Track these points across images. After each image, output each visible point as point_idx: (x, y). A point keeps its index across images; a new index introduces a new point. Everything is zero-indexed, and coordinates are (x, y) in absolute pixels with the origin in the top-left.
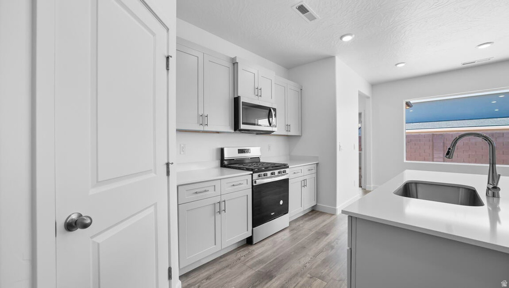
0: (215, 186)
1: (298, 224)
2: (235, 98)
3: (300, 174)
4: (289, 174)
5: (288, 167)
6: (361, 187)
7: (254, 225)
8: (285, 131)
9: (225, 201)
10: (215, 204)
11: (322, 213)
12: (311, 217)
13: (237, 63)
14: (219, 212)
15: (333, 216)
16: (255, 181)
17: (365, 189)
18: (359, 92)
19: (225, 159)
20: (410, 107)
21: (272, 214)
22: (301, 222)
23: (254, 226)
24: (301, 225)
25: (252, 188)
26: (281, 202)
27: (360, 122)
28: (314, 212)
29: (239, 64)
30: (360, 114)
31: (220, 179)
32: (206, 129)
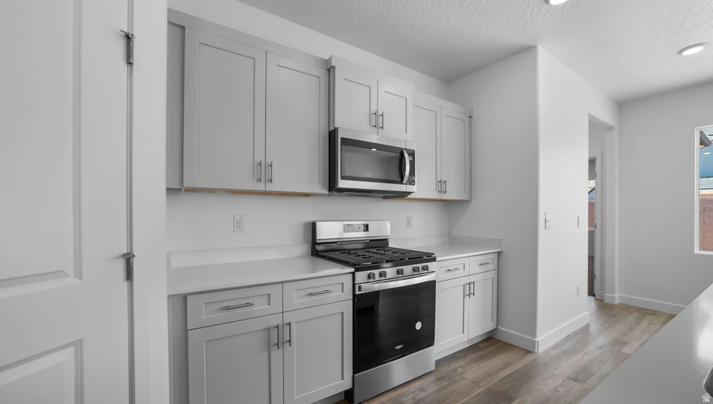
0: (269, 295)
1: (454, 365)
2: (330, 132)
3: (461, 272)
4: (435, 272)
5: (434, 260)
6: (594, 295)
7: (357, 368)
8: (436, 193)
9: (289, 324)
10: (269, 329)
11: (507, 347)
12: (482, 353)
13: (334, 67)
14: (278, 344)
15: (530, 355)
16: (360, 287)
17: (603, 301)
18: (590, 116)
19: (318, 241)
20: (706, 146)
21: (398, 347)
22: (462, 363)
23: (355, 371)
24: (459, 370)
25: (354, 299)
26: (418, 326)
27: (592, 175)
28: (491, 343)
29: (336, 69)
30: (592, 162)
31: (282, 283)
32: (270, 188)
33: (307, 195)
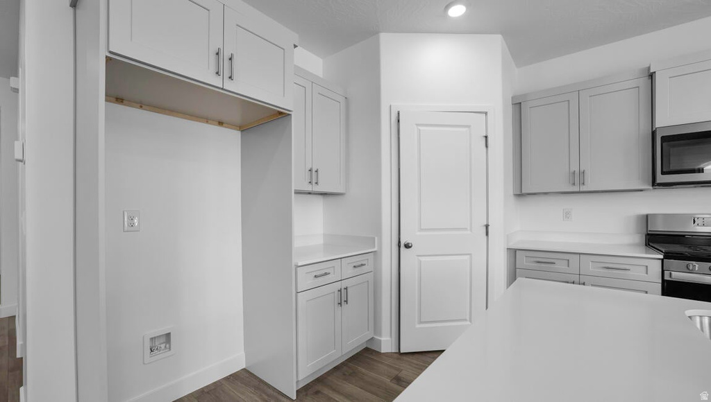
0: (568, 260)
2: (652, 132)
16: (671, 275)
19: (650, 233)
29: (657, 74)
31: (580, 254)
32: (583, 188)
33: (641, 190)
